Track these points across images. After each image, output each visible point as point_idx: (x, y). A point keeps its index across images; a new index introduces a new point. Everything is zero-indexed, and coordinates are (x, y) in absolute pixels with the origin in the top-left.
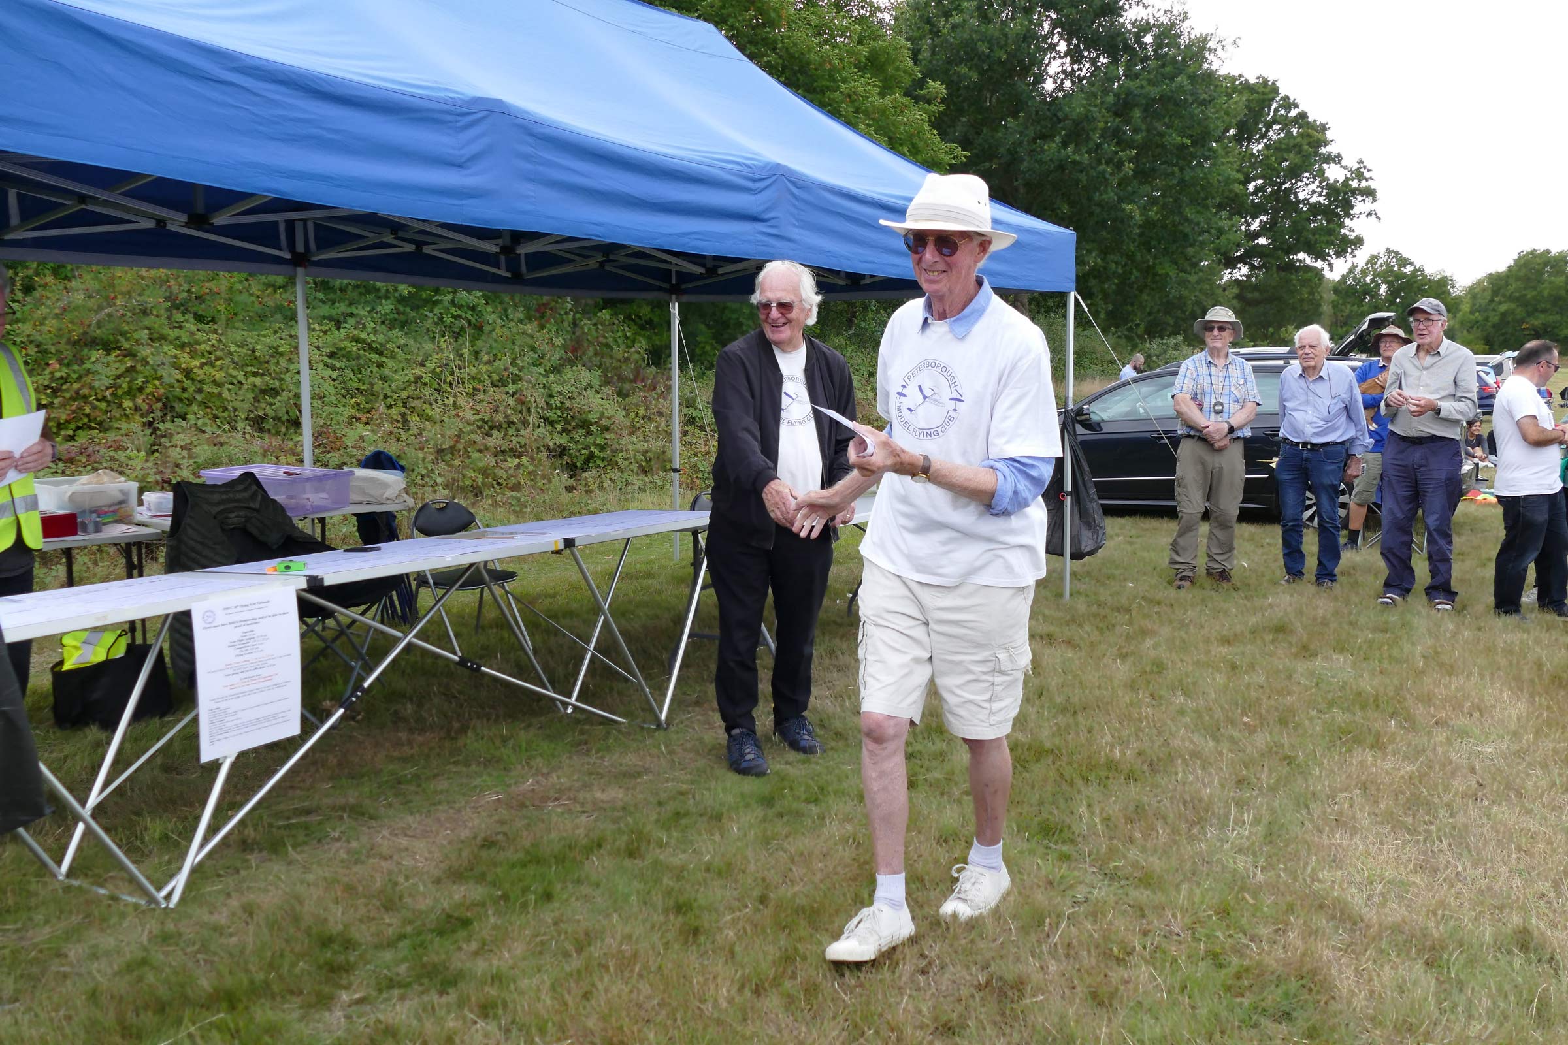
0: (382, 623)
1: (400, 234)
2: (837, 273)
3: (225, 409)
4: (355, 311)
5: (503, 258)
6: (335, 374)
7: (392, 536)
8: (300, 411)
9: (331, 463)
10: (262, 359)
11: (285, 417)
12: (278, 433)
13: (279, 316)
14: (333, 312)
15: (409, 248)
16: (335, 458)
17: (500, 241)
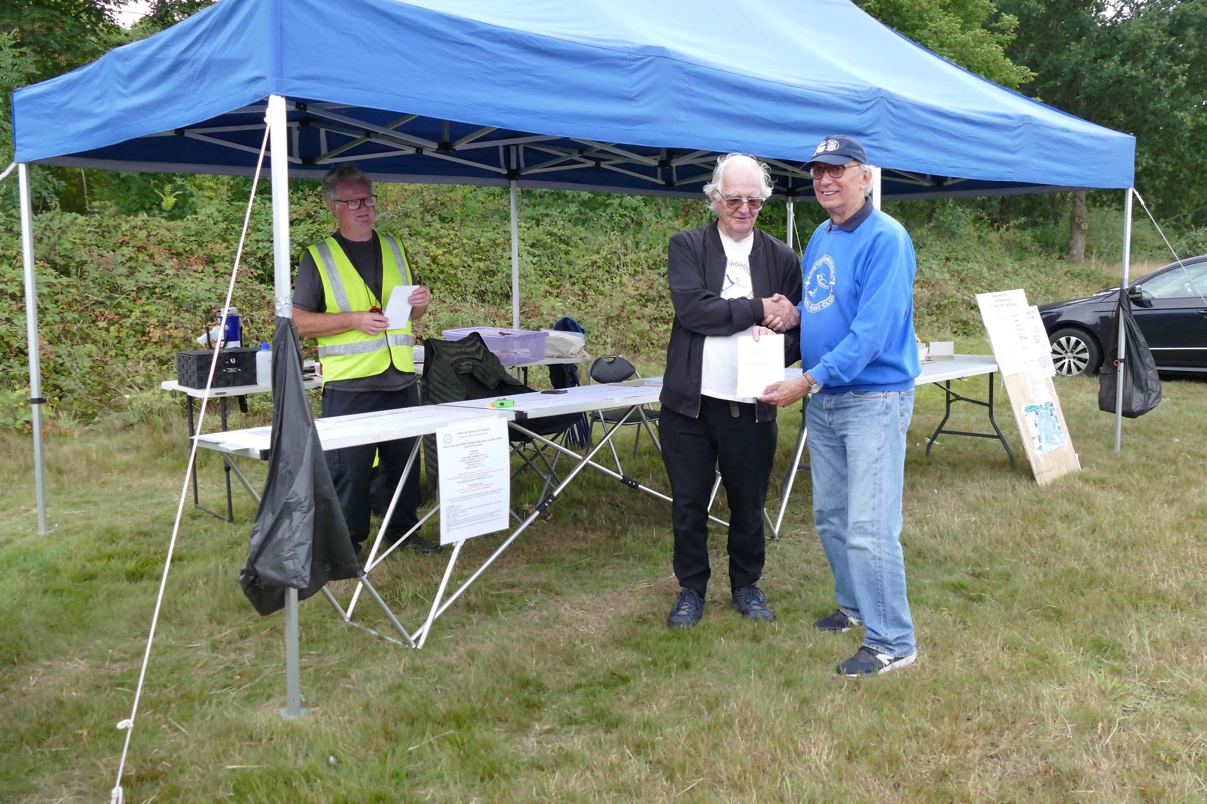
0: (566, 447)
1: (585, 154)
2: (923, 176)
3: (459, 285)
4: (550, 213)
5: (659, 170)
6: (535, 260)
7: (575, 382)
8: (511, 288)
9: (531, 326)
10: (485, 249)
11: (500, 292)
12: (494, 303)
13: (496, 217)
14: (535, 214)
15: (591, 164)
16: (534, 322)
17: (659, 157)
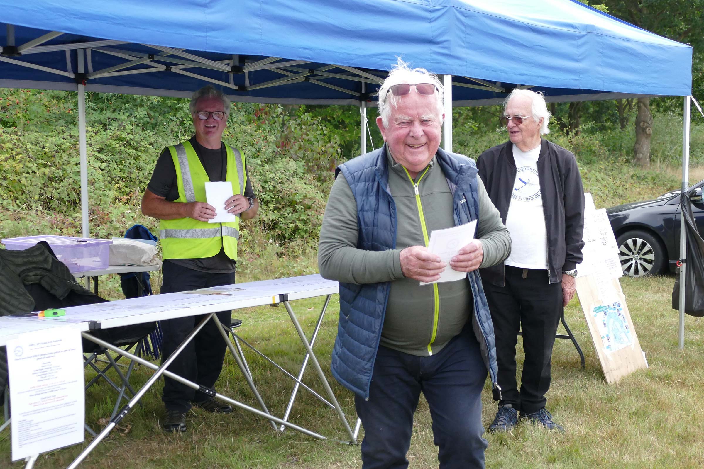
0: (140, 356)
1: (156, 58)
2: (495, 83)
3: (23, 192)
4: (118, 117)
5: (232, 75)
6: (103, 165)
7: (147, 291)
8: (79, 194)
9: (101, 234)
10: (50, 154)
11: (67, 198)
12: (61, 211)
13: (61, 121)
14: (102, 117)
15: (161, 68)
16: (102, 230)
17: (230, 62)
